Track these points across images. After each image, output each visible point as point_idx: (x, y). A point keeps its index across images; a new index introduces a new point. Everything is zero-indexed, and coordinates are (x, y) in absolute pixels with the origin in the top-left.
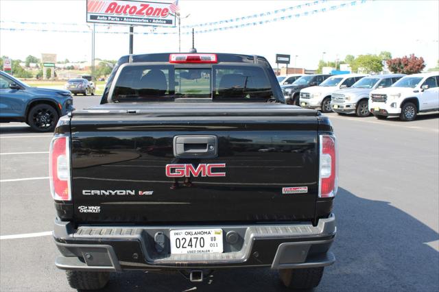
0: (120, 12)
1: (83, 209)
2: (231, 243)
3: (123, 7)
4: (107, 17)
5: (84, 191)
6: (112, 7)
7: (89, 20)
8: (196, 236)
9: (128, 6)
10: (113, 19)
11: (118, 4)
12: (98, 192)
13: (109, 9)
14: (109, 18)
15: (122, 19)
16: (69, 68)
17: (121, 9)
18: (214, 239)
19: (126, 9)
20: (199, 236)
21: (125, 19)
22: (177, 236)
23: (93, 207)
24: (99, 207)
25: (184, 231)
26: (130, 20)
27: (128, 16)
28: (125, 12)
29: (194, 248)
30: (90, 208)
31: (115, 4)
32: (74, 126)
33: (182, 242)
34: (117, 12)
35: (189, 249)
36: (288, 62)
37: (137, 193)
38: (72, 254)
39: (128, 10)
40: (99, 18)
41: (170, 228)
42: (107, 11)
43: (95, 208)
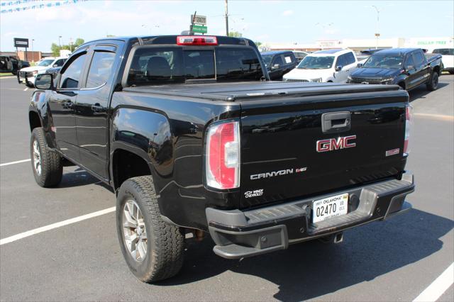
1: (249, 194)
2: (353, 204)
5: (252, 176)
8: (330, 203)
12: (264, 175)
18: (342, 203)
20: (333, 203)
22: (318, 206)
23: (257, 191)
24: (262, 190)
25: (323, 200)
29: (329, 215)
30: (254, 192)
32: (244, 110)
33: (321, 210)
35: (326, 215)
36: (26, 46)
37: (294, 171)
38: (230, 242)
41: (312, 200)
43: (259, 191)
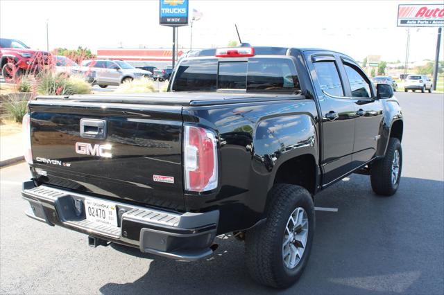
0: (429, 16)
3: (433, 10)
4: (417, 21)
5: (37, 158)
6: (422, 12)
7: (399, 24)
8: (99, 207)
9: (438, 10)
10: (422, 22)
11: (428, 9)
12: (43, 160)
13: (419, 13)
14: (419, 22)
15: (431, 22)
16: (399, 68)
17: (431, 13)
18: (110, 213)
19: (435, 13)
20: (102, 209)
21: (434, 22)
24: (46, 172)
25: (93, 202)
26: (439, 22)
27: (438, 18)
28: (434, 16)
29: (99, 218)
31: (425, 9)
33: (92, 211)
34: (426, 16)
37: (62, 164)
39: (437, 14)
40: (408, 22)
42: (417, 16)
